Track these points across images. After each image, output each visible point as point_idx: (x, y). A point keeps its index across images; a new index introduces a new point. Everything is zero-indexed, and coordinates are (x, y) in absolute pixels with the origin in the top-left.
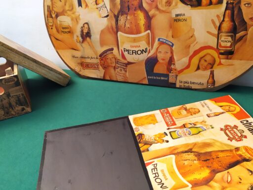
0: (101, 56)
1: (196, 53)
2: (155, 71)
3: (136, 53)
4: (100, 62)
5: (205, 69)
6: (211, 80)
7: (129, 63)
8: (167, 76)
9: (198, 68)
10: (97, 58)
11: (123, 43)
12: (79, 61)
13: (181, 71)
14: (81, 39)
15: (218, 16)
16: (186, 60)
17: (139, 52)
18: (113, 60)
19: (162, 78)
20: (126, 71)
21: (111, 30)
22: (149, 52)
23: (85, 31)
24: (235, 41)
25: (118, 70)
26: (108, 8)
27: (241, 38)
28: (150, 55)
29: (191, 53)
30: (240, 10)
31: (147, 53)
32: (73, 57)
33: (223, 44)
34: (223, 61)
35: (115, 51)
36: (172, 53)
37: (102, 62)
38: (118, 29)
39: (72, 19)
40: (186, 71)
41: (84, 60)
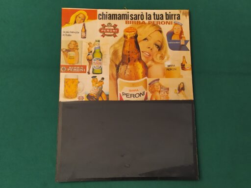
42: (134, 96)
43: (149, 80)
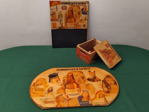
0: (56, 98)
1: (97, 93)
2: (82, 101)
3: (74, 95)
4: (56, 100)
5: (102, 97)
6: (106, 101)
7: (70, 99)
8: (88, 102)
9: (100, 98)
10: (54, 99)
11: (68, 92)
12: (44, 101)
13: (93, 99)
14: (47, 92)
15: (101, 83)
16: (94, 96)
17: (75, 95)
18: (63, 99)
19: (86, 103)
20: (69, 102)
21: (62, 89)
22: (79, 94)
23: (50, 89)
24: (109, 89)
25: (65, 102)
26: (62, 83)
27: (110, 88)
28: (79, 95)
29: (96, 93)
30: (106, 82)
31: (78, 95)
32: (41, 99)
33: (105, 90)
34: (107, 94)
35: (64, 95)
36: (88, 94)
37: (57, 100)
38: (65, 88)
39: (45, 86)
40: (95, 99)
41: (46, 100)
42: (71, 28)
43: (76, 23)
